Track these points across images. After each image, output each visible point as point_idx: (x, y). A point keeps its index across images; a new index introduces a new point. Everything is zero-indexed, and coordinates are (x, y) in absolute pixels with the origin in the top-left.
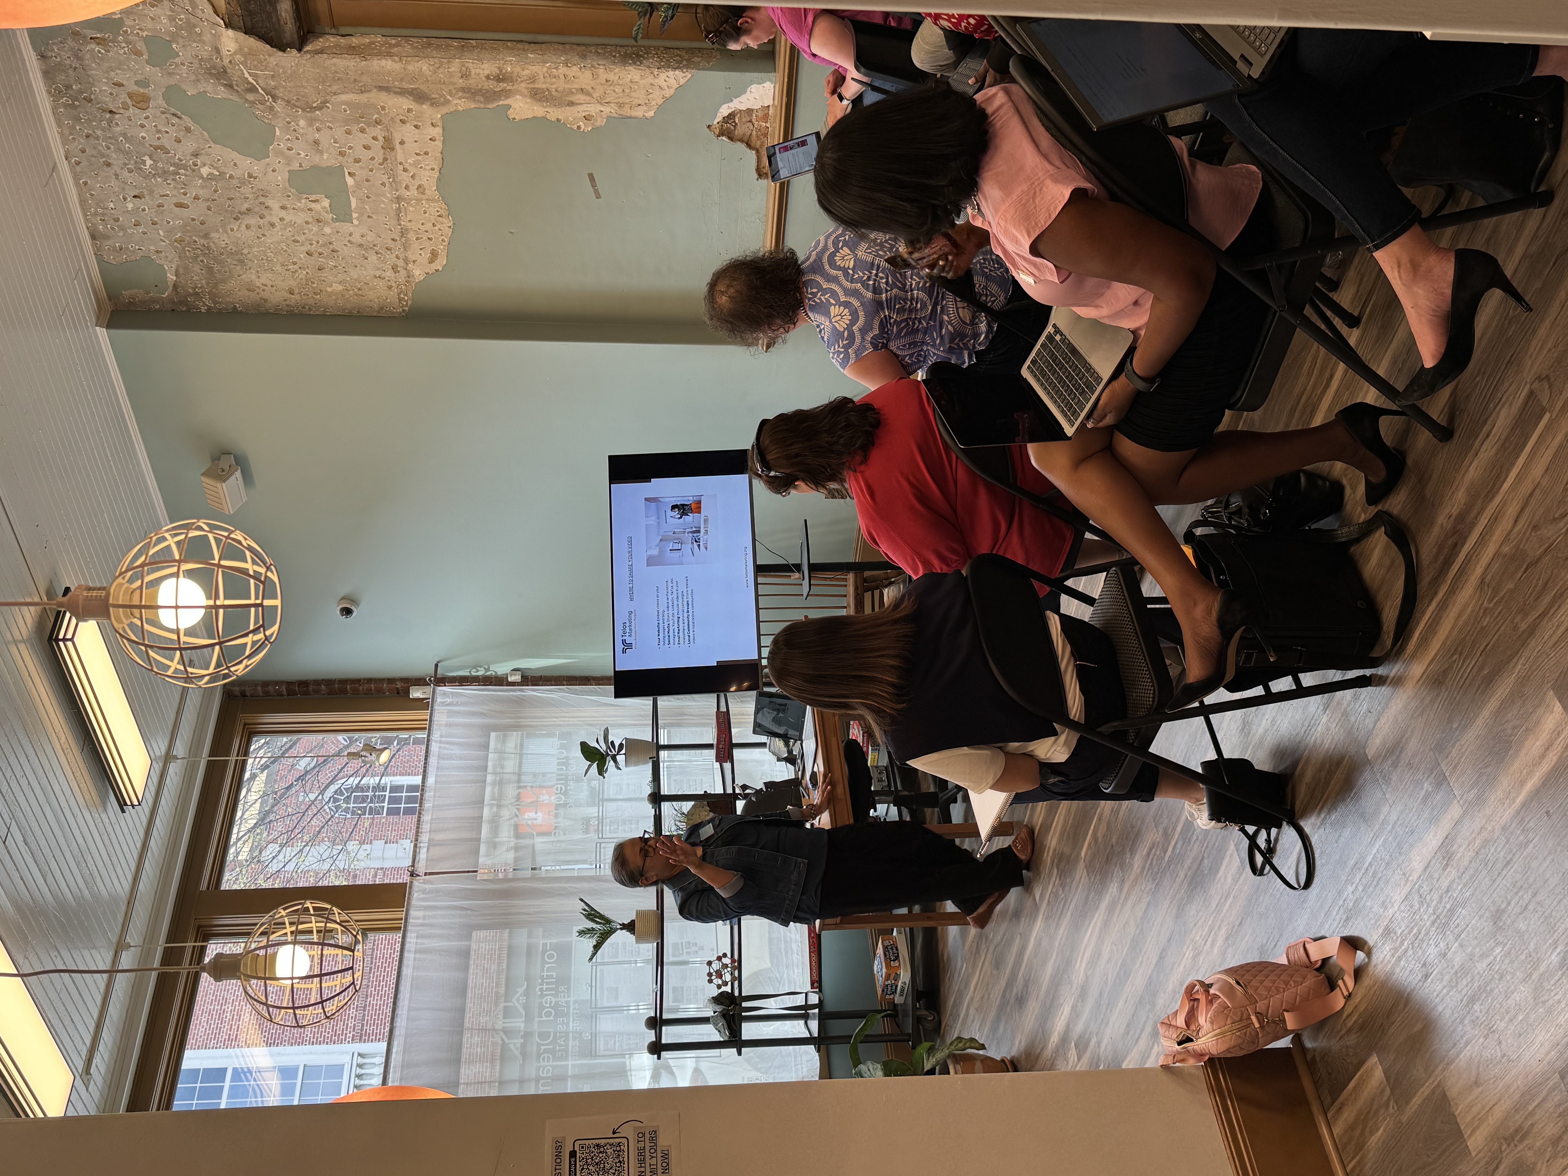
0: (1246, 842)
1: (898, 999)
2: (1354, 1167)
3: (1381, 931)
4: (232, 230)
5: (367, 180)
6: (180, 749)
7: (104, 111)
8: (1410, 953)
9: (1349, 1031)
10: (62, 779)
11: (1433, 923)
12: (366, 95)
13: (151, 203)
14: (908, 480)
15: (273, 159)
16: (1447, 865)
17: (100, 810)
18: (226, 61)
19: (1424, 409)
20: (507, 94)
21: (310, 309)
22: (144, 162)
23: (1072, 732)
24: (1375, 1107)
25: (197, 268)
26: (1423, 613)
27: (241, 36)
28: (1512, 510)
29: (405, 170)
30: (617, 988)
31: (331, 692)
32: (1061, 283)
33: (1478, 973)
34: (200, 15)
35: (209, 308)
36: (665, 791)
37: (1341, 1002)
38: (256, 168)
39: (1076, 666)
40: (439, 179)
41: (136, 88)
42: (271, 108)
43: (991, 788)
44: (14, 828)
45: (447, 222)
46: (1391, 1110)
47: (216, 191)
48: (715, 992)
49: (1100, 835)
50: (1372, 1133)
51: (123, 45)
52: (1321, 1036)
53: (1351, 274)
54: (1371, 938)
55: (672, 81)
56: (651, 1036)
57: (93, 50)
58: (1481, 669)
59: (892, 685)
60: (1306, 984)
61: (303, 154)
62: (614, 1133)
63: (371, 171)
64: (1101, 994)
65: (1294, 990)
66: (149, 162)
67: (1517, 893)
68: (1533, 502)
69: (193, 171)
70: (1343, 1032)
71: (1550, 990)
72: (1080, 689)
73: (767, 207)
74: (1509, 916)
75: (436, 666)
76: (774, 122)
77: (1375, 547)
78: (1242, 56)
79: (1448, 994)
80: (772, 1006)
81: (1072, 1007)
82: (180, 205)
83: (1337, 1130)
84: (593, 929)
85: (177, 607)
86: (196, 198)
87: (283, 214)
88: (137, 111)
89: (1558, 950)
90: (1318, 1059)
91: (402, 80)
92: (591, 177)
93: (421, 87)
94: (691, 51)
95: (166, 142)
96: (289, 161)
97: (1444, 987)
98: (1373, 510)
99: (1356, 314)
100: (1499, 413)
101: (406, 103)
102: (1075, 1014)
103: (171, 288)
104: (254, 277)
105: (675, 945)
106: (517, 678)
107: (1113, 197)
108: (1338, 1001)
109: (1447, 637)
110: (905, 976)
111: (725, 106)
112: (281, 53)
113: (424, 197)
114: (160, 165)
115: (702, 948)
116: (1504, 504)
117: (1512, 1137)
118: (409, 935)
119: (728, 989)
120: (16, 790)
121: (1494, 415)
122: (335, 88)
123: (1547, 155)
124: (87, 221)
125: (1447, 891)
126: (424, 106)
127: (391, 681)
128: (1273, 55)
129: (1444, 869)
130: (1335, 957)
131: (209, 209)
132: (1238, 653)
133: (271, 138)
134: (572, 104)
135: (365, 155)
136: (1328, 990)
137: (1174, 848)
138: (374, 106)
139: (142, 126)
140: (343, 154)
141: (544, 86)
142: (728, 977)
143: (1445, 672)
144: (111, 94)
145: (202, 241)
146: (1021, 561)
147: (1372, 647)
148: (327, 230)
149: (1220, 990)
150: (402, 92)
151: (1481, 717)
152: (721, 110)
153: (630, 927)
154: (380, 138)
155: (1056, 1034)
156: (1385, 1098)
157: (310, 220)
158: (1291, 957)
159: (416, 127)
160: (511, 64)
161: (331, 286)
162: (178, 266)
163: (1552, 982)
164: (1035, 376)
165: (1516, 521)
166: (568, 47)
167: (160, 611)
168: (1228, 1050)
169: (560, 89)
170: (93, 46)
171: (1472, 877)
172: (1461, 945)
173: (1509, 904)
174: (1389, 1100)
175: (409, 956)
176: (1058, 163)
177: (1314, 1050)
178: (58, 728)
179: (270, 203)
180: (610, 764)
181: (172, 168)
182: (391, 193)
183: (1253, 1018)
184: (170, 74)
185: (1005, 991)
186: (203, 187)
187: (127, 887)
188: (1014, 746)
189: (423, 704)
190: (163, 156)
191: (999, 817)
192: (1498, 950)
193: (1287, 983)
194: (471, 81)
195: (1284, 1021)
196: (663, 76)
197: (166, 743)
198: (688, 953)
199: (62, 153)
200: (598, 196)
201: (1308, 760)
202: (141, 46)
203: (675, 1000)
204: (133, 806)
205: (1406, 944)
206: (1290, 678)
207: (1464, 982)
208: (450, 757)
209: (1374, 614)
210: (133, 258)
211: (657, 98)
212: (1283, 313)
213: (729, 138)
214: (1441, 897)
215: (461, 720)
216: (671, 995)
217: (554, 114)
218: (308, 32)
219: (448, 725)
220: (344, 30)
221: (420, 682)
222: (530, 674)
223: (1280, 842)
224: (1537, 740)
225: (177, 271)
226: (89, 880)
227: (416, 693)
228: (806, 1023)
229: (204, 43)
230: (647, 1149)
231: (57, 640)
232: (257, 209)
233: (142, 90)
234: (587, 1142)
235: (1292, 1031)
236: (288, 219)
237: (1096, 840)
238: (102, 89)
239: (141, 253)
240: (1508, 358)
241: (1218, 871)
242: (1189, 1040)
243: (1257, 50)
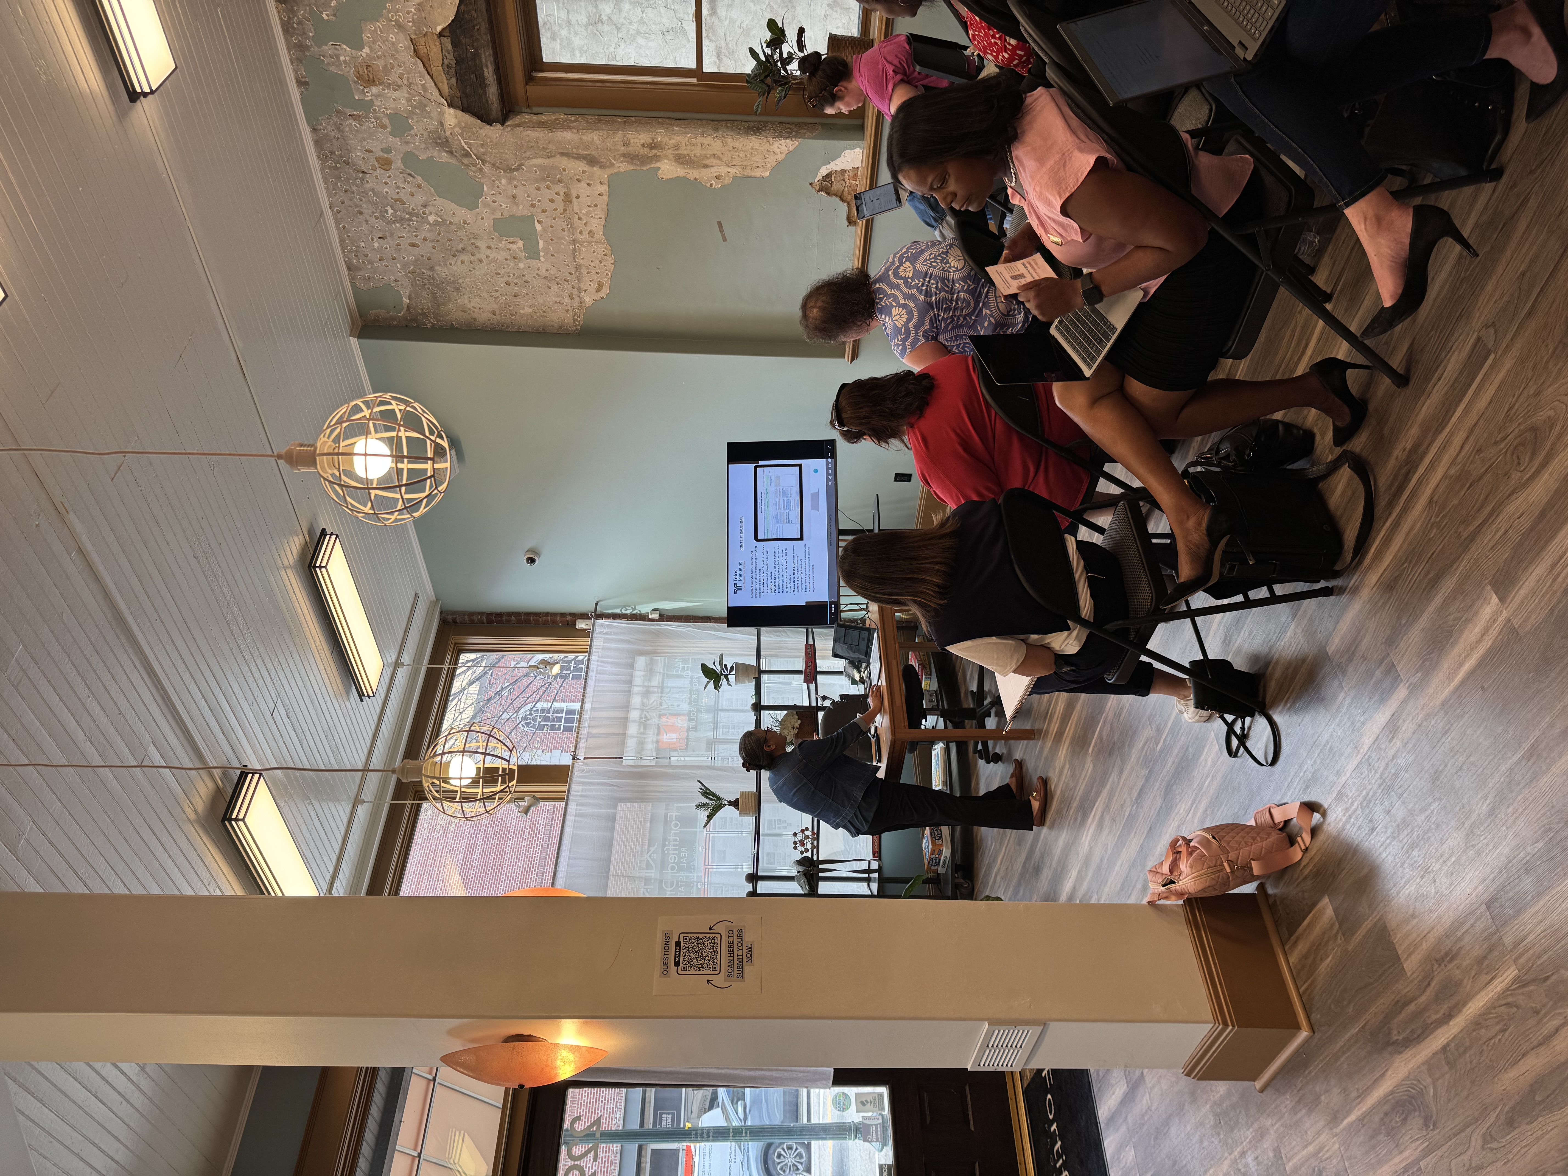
0: (1225, 728)
1: (941, 870)
2: (1307, 989)
3: (1334, 795)
4: (451, 264)
5: (552, 227)
6: (406, 659)
7: (358, 171)
8: (1359, 811)
9: (1305, 878)
10: (316, 672)
11: (1380, 786)
12: (551, 160)
13: (391, 242)
14: (956, 433)
15: (481, 209)
16: (1393, 737)
17: (345, 698)
18: (448, 133)
19: (1386, 360)
20: (657, 158)
21: (507, 327)
22: (387, 211)
23: (1083, 629)
24: (1325, 939)
25: (425, 294)
26: (1379, 532)
27: (460, 113)
28: (1458, 440)
29: (580, 219)
30: (724, 852)
31: (519, 622)
32: (1084, 242)
33: (1418, 825)
34: (429, 96)
35: (433, 325)
36: (765, 701)
37: (1298, 855)
38: (469, 216)
39: (1088, 577)
40: (605, 226)
41: (381, 153)
42: (481, 170)
43: (1015, 671)
44: (279, 704)
45: (610, 261)
46: (1339, 941)
47: (439, 234)
48: (799, 857)
49: (1104, 734)
50: (1322, 960)
51: (373, 120)
52: (1282, 884)
53: (1326, 260)
54: (1325, 802)
55: (784, 148)
56: (750, 887)
57: (351, 124)
58: (1428, 573)
59: (938, 586)
60: (1271, 840)
61: (504, 206)
62: (710, 929)
63: (554, 219)
64: (1101, 860)
65: (1260, 844)
66: (390, 211)
67: (1453, 756)
68: (1477, 430)
69: (423, 218)
70: (1300, 879)
71: (1480, 836)
72: (1091, 595)
73: (854, 249)
74: (1446, 776)
75: (596, 604)
76: (862, 179)
77: (1340, 481)
78: (1240, 42)
79: (1390, 843)
80: (843, 870)
81: (1078, 873)
82: (413, 245)
83: (1293, 959)
84: (707, 804)
85: (366, 455)
86: (425, 239)
87: (488, 252)
88: (383, 172)
89: (1488, 802)
90: (1278, 903)
91: (578, 148)
92: (720, 224)
93: (593, 153)
94: (799, 125)
95: (402, 195)
96: (494, 211)
97: (1387, 838)
98: (1338, 450)
99: (1329, 291)
100: (1449, 359)
101: (581, 166)
102: (1080, 878)
103: (405, 309)
104: (466, 301)
105: (770, 821)
106: (656, 616)
107: (1129, 168)
108: (1296, 854)
109: (1399, 550)
110: (946, 852)
111: (824, 168)
112: (488, 127)
113: (593, 240)
114: (398, 213)
115: (790, 825)
116: (1452, 434)
117: (1443, 959)
118: (570, 803)
119: (809, 854)
120: (282, 677)
121: (1445, 361)
122: (528, 154)
123: (1498, 137)
124: (345, 256)
125: (1393, 758)
126: (595, 169)
127: (563, 615)
128: (1265, 39)
129: (1391, 741)
130: (1295, 820)
131: (434, 248)
132: (1222, 564)
133: (480, 194)
134: (706, 166)
135: (550, 207)
136: (1289, 845)
137: (1164, 741)
138: (558, 168)
139: (386, 183)
140: (533, 206)
141: (685, 152)
142: (809, 846)
143: (1396, 579)
144: (364, 158)
145: (429, 273)
146: (1045, 495)
147: (1334, 563)
148: (521, 265)
149: (1199, 843)
150: (579, 157)
151: (1426, 613)
152: (821, 171)
153: (735, 804)
154: (562, 193)
155: (1065, 894)
156: (1334, 931)
157: (509, 257)
158: (1259, 821)
159: (589, 184)
160: (661, 135)
161: (523, 309)
162: (411, 292)
163: (1482, 828)
164: (1061, 333)
165: (1462, 447)
166: (704, 122)
167: (355, 458)
168: (1203, 890)
169: (698, 155)
170: (351, 121)
171: (1415, 745)
172: (1403, 803)
173: (1446, 766)
174: (1337, 933)
175: (570, 818)
176: (1083, 137)
177: (1275, 895)
178: (314, 633)
179: (478, 243)
180: (724, 681)
181: (407, 216)
182: (569, 237)
183: (1226, 864)
184: (407, 143)
185: (1025, 863)
186: (430, 231)
187: (363, 759)
188: (1034, 637)
189: (585, 633)
190: (401, 206)
191: (1021, 701)
192: (1435, 805)
193: (1254, 839)
194: (631, 149)
195: (1251, 868)
196: (777, 144)
197: (396, 654)
198: (779, 828)
199: (328, 204)
200: (725, 240)
201: (1277, 662)
202: (386, 121)
203: (768, 863)
204: (369, 696)
205: (1356, 804)
206: (1265, 588)
207: (1406, 832)
208: (604, 673)
209: (1337, 536)
210: (378, 285)
211: (772, 161)
212: (1269, 272)
213: (826, 193)
214: (1387, 764)
215: (613, 645)
216: (765, 858)
217: (693, 174)
218: (510, 111)
219: (604, 649)
220: (536, 109)
221: (584, 616)
222: (666, 613)
223: (1252, 729)
224: (1475, 628)
225: (410, 295)
226: (335, 750)
227: (581, 625)
228: (869, 885)
229: (432, 119)
230: (736, 943)
231: (315, 567)
232: (469, 248)
233: (386, 156)
234: (689, 935)
235: (1257, 878)
236: (492, 256)
237: (1101, 740)
238: (357, 155)
239: (384, 282)
240: (1458, 313)
241: (1200, 756)
242: (1172, 882)
243: (1252, 36)
